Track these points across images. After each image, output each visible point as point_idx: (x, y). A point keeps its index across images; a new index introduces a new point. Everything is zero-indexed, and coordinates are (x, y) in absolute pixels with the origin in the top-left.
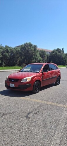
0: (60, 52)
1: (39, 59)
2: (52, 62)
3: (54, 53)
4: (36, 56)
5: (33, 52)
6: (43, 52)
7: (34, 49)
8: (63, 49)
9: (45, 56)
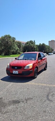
0: (32, 43)
1: (16, 49)
2: (26, 51)
3: (28, 44)
4: (14, 46)
5: (12, 43)
6: (19, 43)
7: (13, 41)
8: (34, 41)
9: (21, 47)
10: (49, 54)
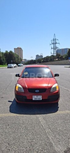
10: (19, 64)
